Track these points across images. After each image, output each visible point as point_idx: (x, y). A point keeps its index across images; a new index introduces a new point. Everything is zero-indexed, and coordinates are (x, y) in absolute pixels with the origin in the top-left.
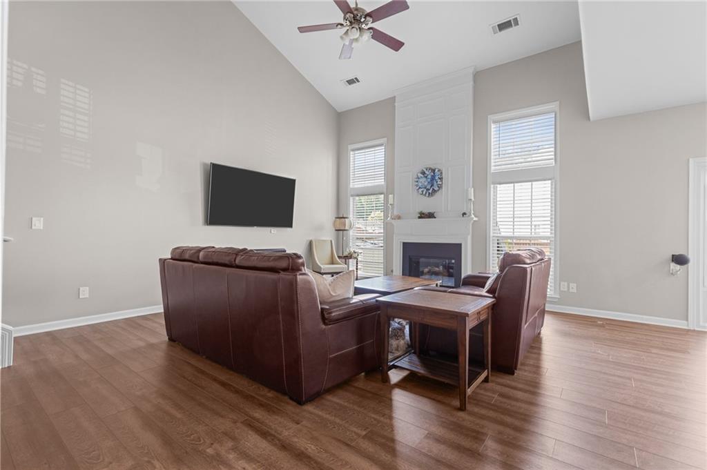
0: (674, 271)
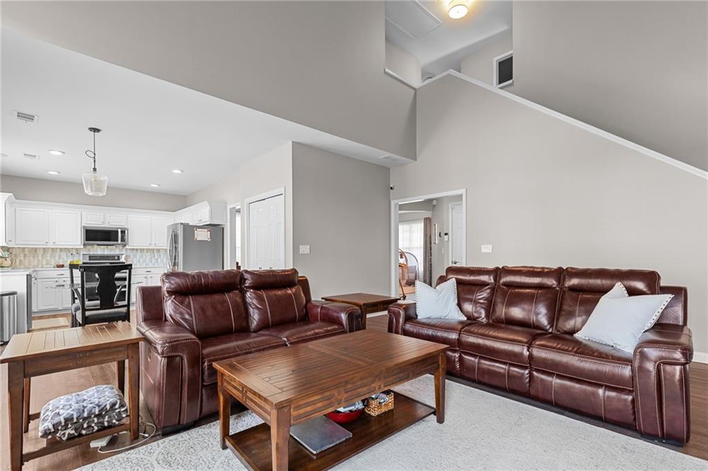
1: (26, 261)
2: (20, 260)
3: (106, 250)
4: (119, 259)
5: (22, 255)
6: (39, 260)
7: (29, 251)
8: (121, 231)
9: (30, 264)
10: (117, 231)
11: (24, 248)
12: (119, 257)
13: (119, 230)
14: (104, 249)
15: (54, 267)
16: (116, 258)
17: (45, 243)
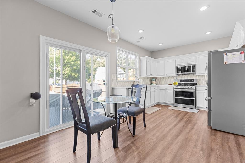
0: (32, 103)
1: (161, 82)
2: (159, 82)
3: (188, 76)
4: (194, 81)
5: (160, 80)
6: (164, 82)
7: (162, 78)
8: (193, 66)
9: (162, 83)
10: (191, 66)
11: (160, 77)
12: (194, 80)
13: (192, 66)
14: (187, 76)
15: (168, 85)
16: (192, 81)
17: (163, 75)
